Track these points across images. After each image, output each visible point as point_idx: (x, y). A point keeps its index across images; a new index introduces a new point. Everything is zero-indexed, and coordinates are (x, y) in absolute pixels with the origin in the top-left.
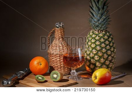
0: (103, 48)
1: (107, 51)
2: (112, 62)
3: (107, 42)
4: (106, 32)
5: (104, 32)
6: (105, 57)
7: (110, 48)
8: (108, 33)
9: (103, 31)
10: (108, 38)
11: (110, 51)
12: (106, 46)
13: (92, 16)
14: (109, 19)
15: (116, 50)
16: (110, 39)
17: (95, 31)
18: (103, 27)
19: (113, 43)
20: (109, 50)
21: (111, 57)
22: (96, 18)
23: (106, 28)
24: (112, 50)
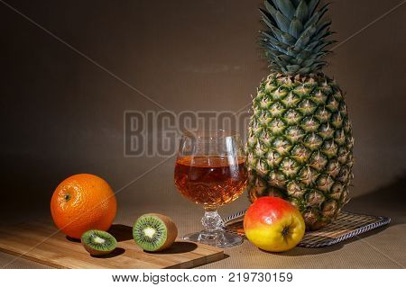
0: (310, 133)
1: (323, 144)
2: (342, 183)
3: (324, 115)
4: (320, 78)
5: (311, 81)
6: (317, 165)
7: (335, 134)
8: (325, 84)
9: (308, 78)
10: (327, 102)
11: (333, 145)
12: (320, 129)
13: (271, 26)
14: (327, 34)
15: (353, 140)
16: (333, 105)
17: (282, 76)
18: (309, 62)
19: (345, 118)
20: (329, 140)
21: (337, 164)
22: (283, 33)
23: (320, 67)
24: (341, 139)
